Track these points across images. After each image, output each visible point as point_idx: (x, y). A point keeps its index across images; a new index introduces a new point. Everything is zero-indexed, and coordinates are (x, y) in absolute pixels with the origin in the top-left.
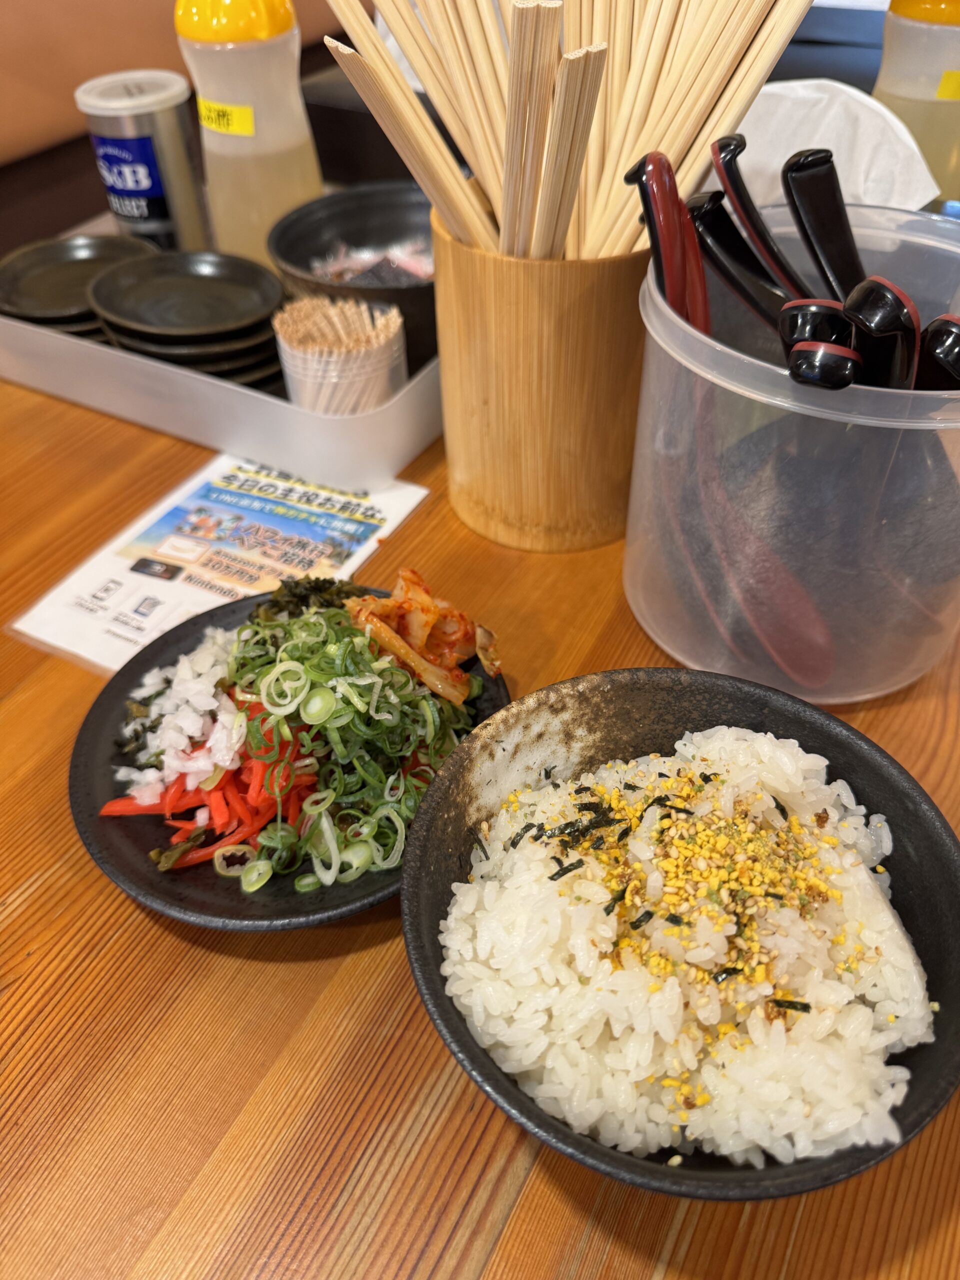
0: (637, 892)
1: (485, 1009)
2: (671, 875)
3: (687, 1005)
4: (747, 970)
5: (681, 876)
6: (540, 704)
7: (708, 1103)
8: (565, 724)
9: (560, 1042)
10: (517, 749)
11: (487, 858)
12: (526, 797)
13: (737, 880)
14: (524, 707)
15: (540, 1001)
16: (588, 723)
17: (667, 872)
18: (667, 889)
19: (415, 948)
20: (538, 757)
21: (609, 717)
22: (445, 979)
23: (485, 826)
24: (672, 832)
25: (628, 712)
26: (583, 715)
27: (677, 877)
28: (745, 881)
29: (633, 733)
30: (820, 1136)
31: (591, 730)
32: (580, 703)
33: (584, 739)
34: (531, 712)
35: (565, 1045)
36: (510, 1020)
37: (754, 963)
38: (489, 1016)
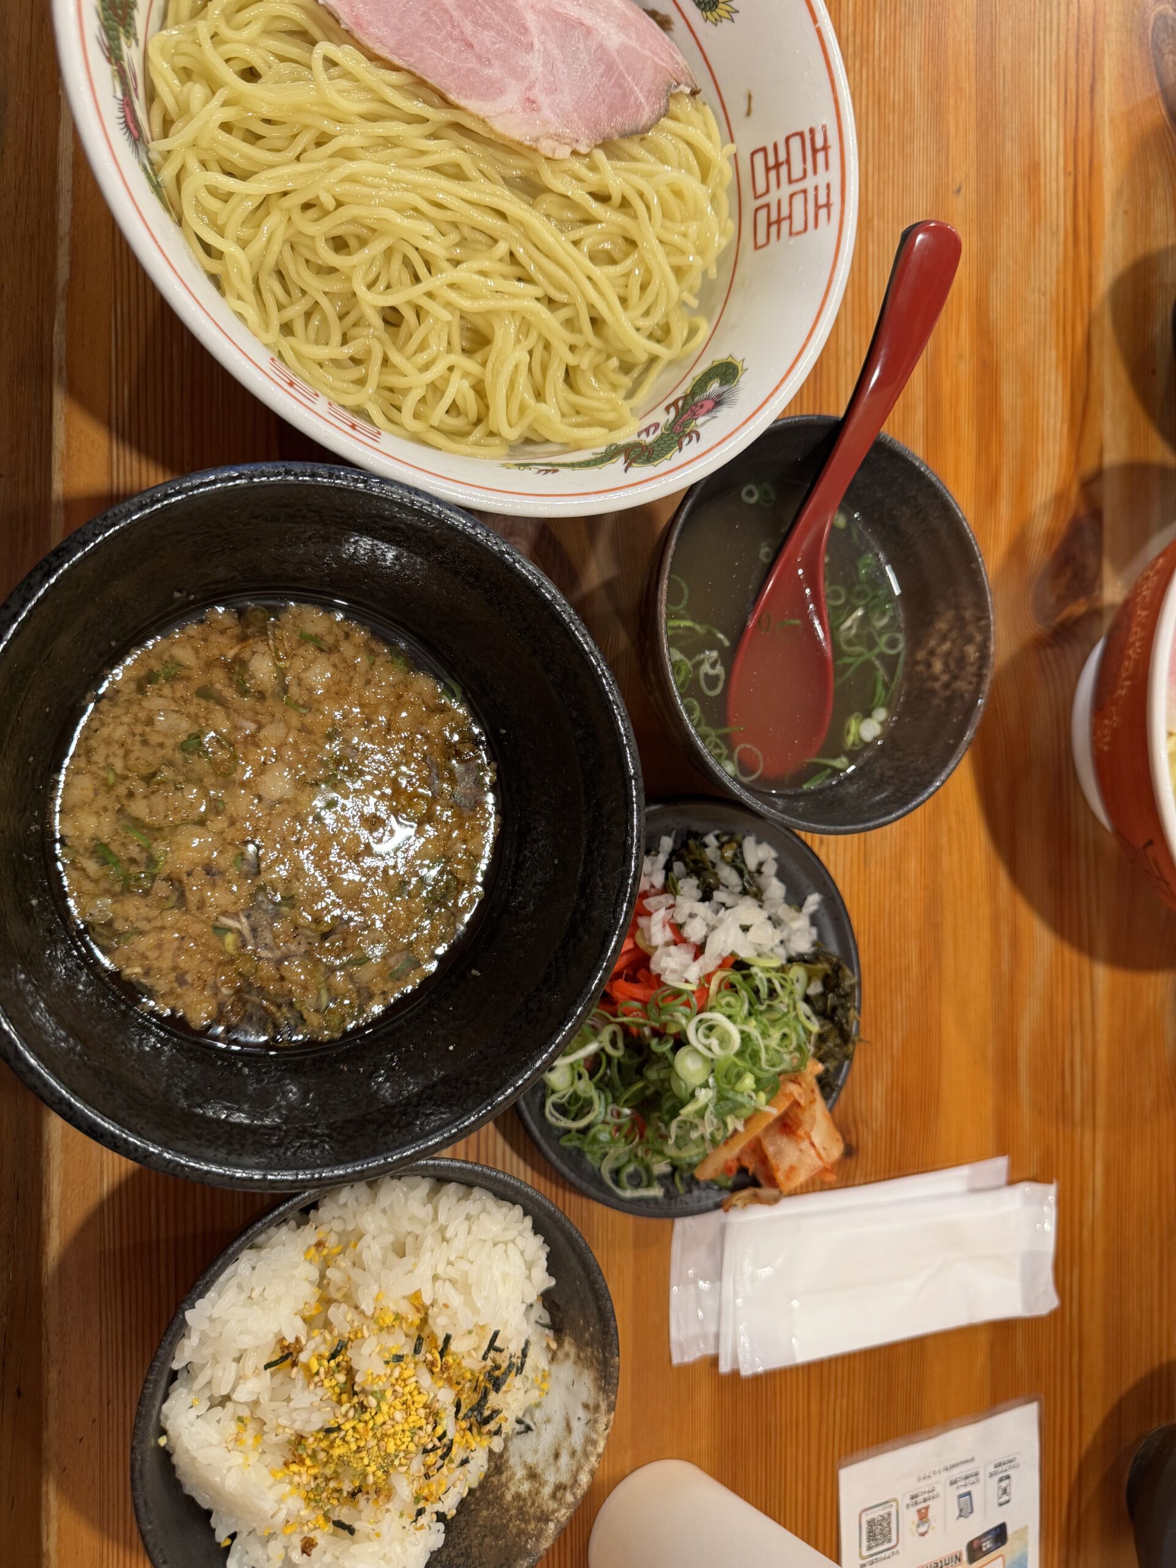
0: (433, 1364)
1: (489, 1213)
2: (415, 1393)
3: (356, 1308)
4: (325, 1362)
5: (409, 1397)
6: (575, 1481)
7: (306, 1253)
8: (543, 1484)
9: (430, 1227)
10: (569, 1428)
11: (537, 1322)
12: (534, 1395)
13: (366, 1422)
14: (587, 1468)
15: (458, 1244)
16: (524, 1500)
17: (420, 1393)
18: (414, 1379)
19: (559, 1220)
20: (546, 1437)
21: (510, 1520)
22: (525, 1214)
23: (554, 1346)
24: (429, 1428)
25: (497, 1538)
26: (533, 1503)
27: (410, 1393)
28: (360, 1426)
29: (481, 1522)
30: (234, 1282)
31: (518, 1496)
32: (543, 1511)
33: (518, 1484)
34: (579, 1468)
35: (425, 1227)
36: (468, 1217)
37: (322, 1371)
38: (484, 1210)
